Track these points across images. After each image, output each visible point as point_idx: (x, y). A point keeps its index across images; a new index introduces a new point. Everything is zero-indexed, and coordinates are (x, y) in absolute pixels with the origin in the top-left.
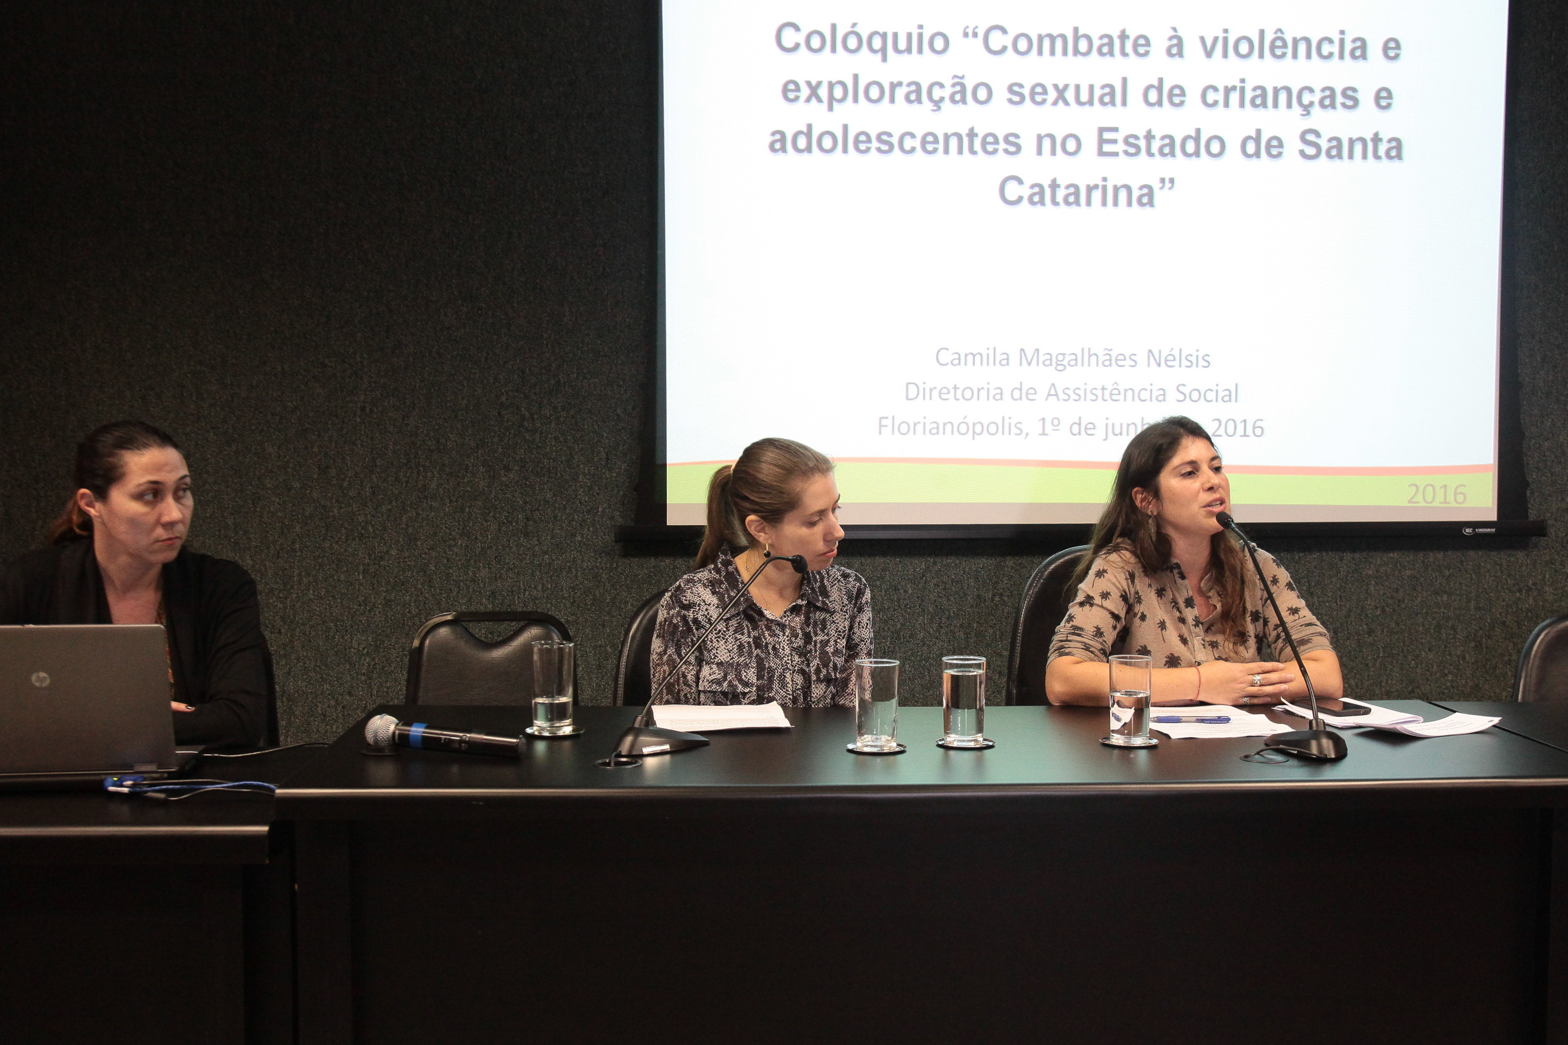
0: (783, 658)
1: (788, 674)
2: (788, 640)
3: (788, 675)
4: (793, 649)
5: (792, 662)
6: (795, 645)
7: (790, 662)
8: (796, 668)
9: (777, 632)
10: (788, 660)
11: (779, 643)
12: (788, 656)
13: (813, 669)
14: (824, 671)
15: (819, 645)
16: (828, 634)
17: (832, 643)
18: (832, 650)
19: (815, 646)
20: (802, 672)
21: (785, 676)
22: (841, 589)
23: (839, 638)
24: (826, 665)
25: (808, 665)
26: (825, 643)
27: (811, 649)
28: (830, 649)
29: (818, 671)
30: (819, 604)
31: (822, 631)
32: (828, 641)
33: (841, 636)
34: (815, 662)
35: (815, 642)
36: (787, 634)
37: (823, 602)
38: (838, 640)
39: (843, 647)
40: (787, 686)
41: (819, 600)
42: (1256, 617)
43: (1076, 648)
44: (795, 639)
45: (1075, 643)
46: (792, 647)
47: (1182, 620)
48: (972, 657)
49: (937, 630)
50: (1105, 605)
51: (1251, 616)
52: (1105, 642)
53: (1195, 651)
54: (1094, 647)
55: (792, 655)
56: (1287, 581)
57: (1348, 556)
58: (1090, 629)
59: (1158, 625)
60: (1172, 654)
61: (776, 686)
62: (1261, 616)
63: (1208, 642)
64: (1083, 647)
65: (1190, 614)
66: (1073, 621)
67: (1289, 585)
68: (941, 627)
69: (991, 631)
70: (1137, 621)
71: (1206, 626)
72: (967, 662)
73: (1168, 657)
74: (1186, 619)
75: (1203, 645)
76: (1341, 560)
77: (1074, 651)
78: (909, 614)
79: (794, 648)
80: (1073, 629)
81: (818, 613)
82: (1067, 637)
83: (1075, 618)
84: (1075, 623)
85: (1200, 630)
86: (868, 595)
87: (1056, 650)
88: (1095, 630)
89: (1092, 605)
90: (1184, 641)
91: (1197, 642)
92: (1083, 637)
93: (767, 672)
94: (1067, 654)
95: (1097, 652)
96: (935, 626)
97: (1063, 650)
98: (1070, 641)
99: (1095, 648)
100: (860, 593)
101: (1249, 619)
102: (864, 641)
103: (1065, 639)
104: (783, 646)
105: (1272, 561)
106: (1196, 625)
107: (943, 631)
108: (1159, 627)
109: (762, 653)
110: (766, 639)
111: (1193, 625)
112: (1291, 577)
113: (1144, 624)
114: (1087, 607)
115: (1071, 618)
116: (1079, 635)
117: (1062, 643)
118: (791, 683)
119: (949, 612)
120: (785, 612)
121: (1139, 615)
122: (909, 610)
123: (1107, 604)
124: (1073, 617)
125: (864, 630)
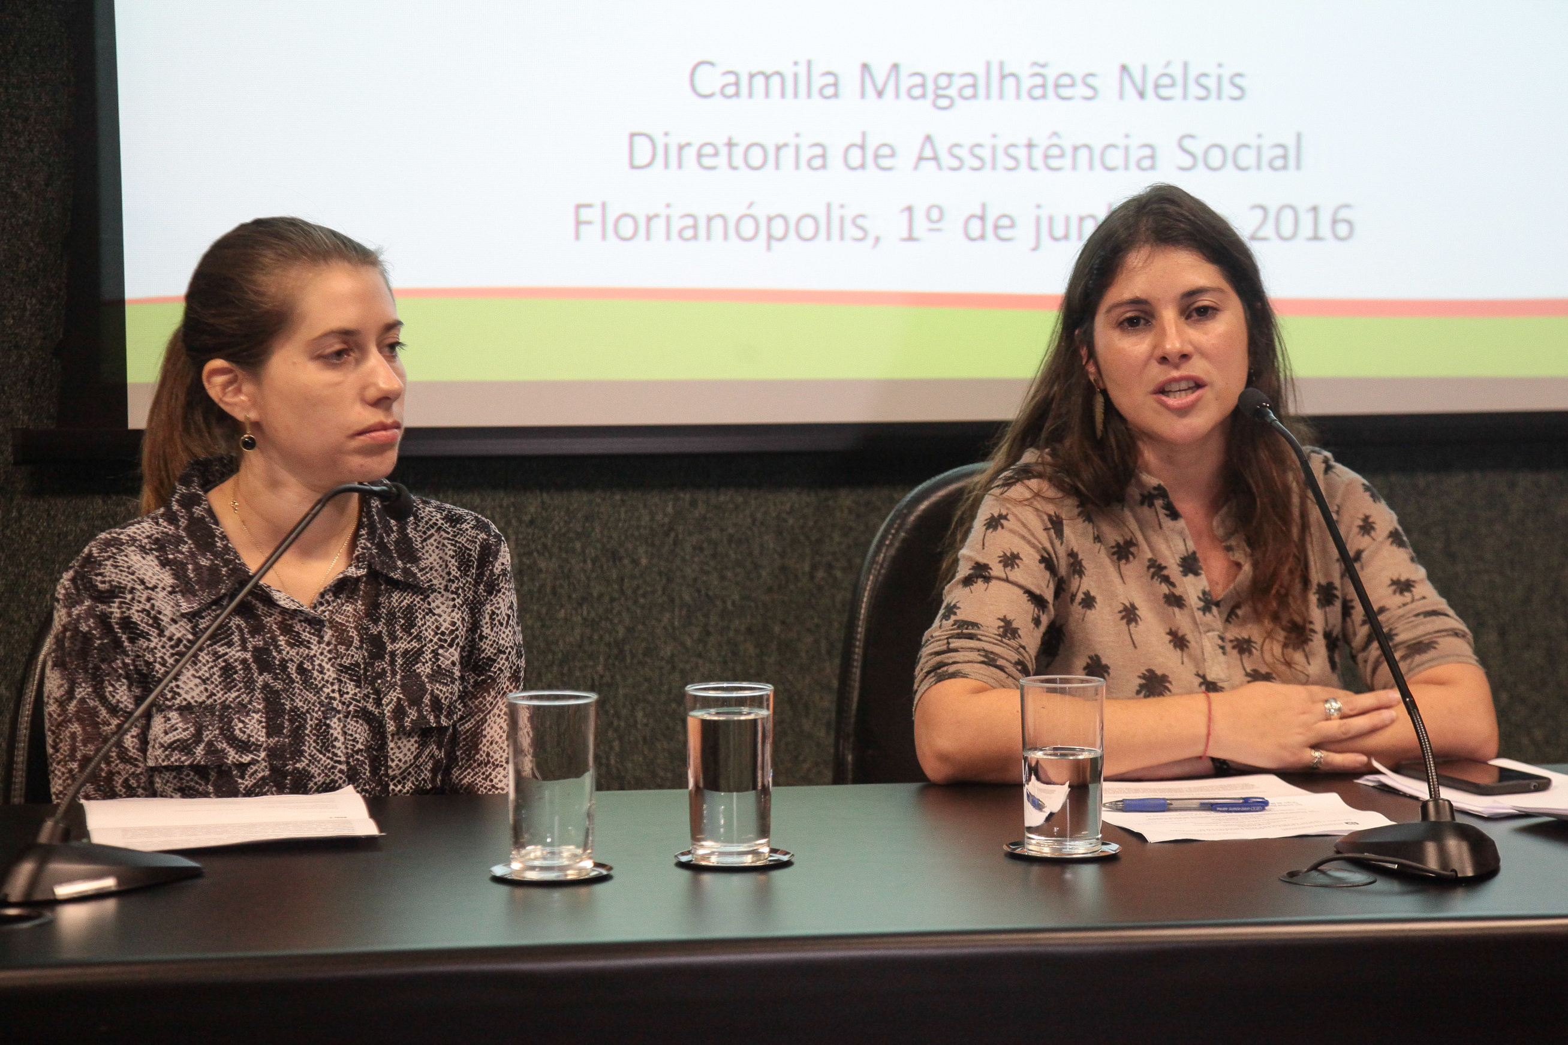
0: (321, 689)
1: (335, 720)
2: (330, 652)
3: (334, 722)
4: (343, 669)
5: (341, 696)
6: (347, 662)
7: (336, 695)
8: (351, 708)
9: (306, 636)
10: (333, 691)
11: (311, 659)
12: (332, 684)
13: (388, 710)
14: (413, 714)
15: (400, 661)
16: (418, 637)
17: (428, 655)
18: (428, 670)
19: (392, 662)
20: (364, 715)
21: (328, 726)
22: (444, 545)
23: (442, 647)
24: (416, 702)
25: (378, 703)
26: (413, 657)
27: (383, 669)
28: (424, 669)
29: (399, 713)
30: (397, 575)
31: (407, 629)
32: (420, 652)
33: (446, 641)
34: (393, 696)
35: (393, 654)
36: (326, 639)
37: (406, 571)
38: (441, 651)
39: (453, 663)
40: (334, 747)
41: (396, 568)
42: (1327, 595)
43: (969, 662)
44: (347, 650)
45: (966, 653)
46: (341, 665)
47: (1176, 601)
48: (745, 685)
49: (700, 640)
50: (1012, 577)
51: (1318, 592)
52: (1024, 648)
53: (1204, 660)
54: (1003, 658)
55: (340, 681)
56: (1391, 528)
57: (1525, 480)
58: (990, 624)
59: (1120, 615)
60: (1150, 671)
61: (310, 746)
62: (1338, 593)
63: (1231, 641)
64: (982, 659)
65: (1191, 588)
66: (955, 614)
67: (1394, 537)
68: (708, 634)
69: (809, 639)
70: (1076, 609)
71: (1226, 610)
72: (735, 694)
73: (1143, 677)
74: (1185, 597)
75: (1222, 648)
76: (1512, 485)
77: (966, 668)
78: (643, 607)
79: (345, 667)
80: (959, 628)
81: (396, 596)
82: (948, 643)
83: (959, 608)
84: (961, 615)
85: (1214, 619)
86: (505, 558)
87: (928, 673)
88: (1002, 624)
89: (987, 579)
90: (1179, 641)
91: (1207, 643)
92: (979, 640)
93: (289, 720)
94: (953, 675)
95: (1011, 669)
96: (696, 631)
97: (945, 669)
98: (956, 650)
99: (1007, 660)
100: (488, 553)
101: (1313, 598)
102: (504, 653)
103: (945, 647)
104: (320, 665)
105: (1361, 489)
106: (1206, 609)
107: (712, 640)
108: (1122, 618)
109: (275, 679)
110: (280, 652)
111: (1198, 609)
112: (1401, 522)
113: (1091, 614)
114: (980, 584)
115: (951, 610)
116: (971, 637)
117: (938, 658)
118: (341, 739)
119: (724, 602)
120: (322, 595)
121: (1080, 596)
122: (642, 601)
123: (1016, 575)
124: (955, 606)
125: (503, 629)
